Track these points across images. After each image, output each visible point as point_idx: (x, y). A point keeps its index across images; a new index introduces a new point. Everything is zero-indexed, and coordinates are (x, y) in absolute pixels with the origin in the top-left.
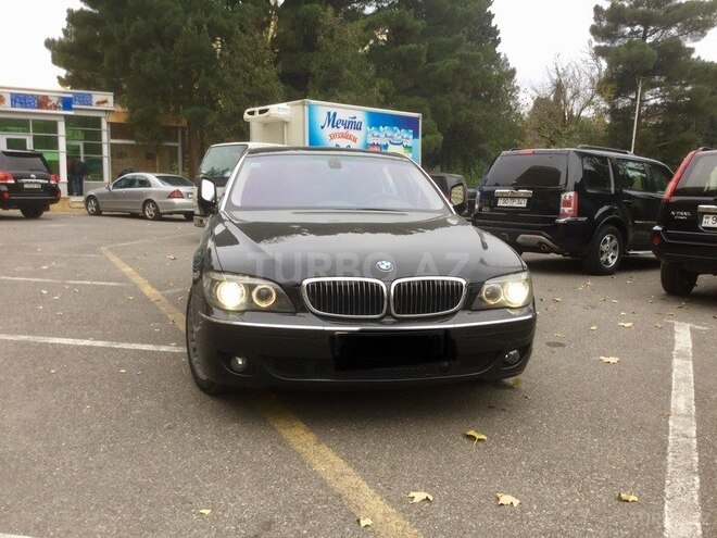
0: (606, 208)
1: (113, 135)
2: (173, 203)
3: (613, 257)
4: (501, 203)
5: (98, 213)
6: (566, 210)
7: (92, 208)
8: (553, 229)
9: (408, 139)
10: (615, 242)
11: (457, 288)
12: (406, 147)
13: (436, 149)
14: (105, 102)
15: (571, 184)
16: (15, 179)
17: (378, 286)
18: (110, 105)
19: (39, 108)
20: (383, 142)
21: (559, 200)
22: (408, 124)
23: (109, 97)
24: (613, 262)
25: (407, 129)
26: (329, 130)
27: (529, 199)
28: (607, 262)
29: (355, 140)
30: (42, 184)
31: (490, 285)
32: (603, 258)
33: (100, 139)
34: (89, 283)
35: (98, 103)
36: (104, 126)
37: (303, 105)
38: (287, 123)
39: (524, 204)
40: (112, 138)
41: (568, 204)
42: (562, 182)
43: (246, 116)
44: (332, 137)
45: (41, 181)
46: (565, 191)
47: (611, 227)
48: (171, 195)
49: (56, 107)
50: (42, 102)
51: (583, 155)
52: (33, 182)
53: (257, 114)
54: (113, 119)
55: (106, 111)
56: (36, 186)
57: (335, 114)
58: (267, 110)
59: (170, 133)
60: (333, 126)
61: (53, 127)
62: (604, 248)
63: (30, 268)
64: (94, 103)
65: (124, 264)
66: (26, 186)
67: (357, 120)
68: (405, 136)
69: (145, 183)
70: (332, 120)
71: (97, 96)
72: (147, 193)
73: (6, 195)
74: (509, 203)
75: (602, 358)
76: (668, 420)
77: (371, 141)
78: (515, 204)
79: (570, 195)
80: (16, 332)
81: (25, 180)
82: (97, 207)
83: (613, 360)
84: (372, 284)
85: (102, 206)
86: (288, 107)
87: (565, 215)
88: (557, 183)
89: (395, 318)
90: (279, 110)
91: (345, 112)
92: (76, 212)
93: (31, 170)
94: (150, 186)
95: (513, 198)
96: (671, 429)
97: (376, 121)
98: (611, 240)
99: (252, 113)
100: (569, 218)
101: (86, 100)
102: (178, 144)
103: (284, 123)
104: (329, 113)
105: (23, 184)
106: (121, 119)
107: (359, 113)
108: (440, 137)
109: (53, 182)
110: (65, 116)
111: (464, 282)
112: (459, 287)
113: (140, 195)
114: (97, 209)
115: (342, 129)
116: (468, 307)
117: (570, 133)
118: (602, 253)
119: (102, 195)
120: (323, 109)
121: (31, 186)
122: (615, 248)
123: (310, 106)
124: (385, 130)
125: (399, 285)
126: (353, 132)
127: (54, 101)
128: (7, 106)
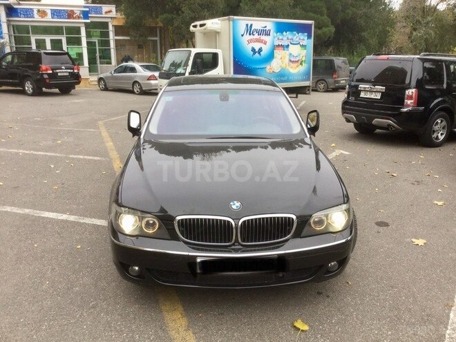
0: (440, 99)
1: (117, 34)
2: (150, 84)
3: (442, 134)
4: (362, 95)
5: (106, 89)
6: (409, 102)
7: (102, 86)
8: (398, 116)
9: (304, 40)
10: (444, 123)
11: (289, 222)
12: (302, 46)
13: (329, 38)
15: (414, 83)
16: (52, 70)
17: (229, 222)
18: (114, 14)
19: (68, 18)
20: (285, 43)
21: (404, 95)
22: (304, 29)
23: (113, 8)
24: (441, 138)
25: (303, 32)
26: (247, 37)
27: (382, 93)
28: (437, 138)
29: (265, 43)
30: (69, 72)
31: (316, 216)
32: (435, 135)
33: (108, 36)
34: (81, 157)
35: (106, 13)
36: (111, 28)
37: (229, 20)
38: (218, 33)
39: (378, 96)
40: (116, 36)
41: (410, 98)
42: (407, 81)
43: (192, 29)
44: (249, 41)
45: (69, 71)
46: (409, 88)
47: (442, 113)
48: (149, 78)
49: (79, 18)
50: (70, 15)
51: (424, 61)
52: (64, 72)
53: (198, 27)
54: (116, 23)
55: (111, 18)
56: (65, 74)
57: (251, 25)
58: (204, 25)
59: (152, 31)
60: (250, 34)
61: (78, 30)
62: (436, 128)
63: (50, 143)
64: (104, 13)
65: (109, 139)
66: (59, 74)
67: (267, 29)
68: (302, 38)
69: (133, 70)
70: (249, 30)
71: (105, 8)
72: (135, 76)
73: (48, 81)
74: (368, 96)
75: (414, 240)
76: (450, 310)
77: (277, 43)
78: (373, 96)
79: (411, 92)
80: (24, 205)
81: (58, 71)
82: (105, 85)
83: (421, 242)
84: (225, 221)
85: (108, 85)
86: (219, 22)
87: (408, 106)
88: (404, 82)
89: (242, 245)
90: (213, 24)
91: (259, 23)
92: (93, 88)
93: (62, 64)
94: (136, 72)
95: (371, 92)
96: (450, 321)
97: (281, 29)
98: (441, 122)
99: (195, 26)
100: (410, 108)
101: (99, 11)
102: (157, 39)
103: (216, 34)
104: (247, 25)
105: (57, 73)
106: (121, 23)
107: (268, 23)
108: (333, 29)
109: (76, 71)
110: (85, 23)
111: (294, 217)
112: (290, 221)
113: (130, 78)
114: (106, 86)
115: (256, 36)
116: (298, 235)
117: (427, 23)
118: (434, 131)
119: (107, 77)
120: (242, 22)
121: (62, 74)
122: (443, 128)
123: (233, 20)
124: (288, 34)
125: (244, 222)
126: (264, 37)
127: (78, 13)
128: (49, 18)
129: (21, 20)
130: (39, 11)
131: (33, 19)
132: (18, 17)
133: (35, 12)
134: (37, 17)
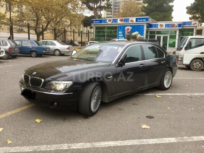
1: (197, 34)
14: (196, 23)
18: (197, 25)
36: (195, 31)
49: (176, 27)
50: (173, 26)
64: (192, 25)
71: (193, 22)
101: (190, 24)
110: (179, 29)
111: (43, 80)
116: (43, 87)
127: (176, 25)
128: (164, 27)
129: (153, 29)
130: (160, 25)
131: (157, 28)
132: (152, 28)
133: (159, 25)
134: (159, 27)
